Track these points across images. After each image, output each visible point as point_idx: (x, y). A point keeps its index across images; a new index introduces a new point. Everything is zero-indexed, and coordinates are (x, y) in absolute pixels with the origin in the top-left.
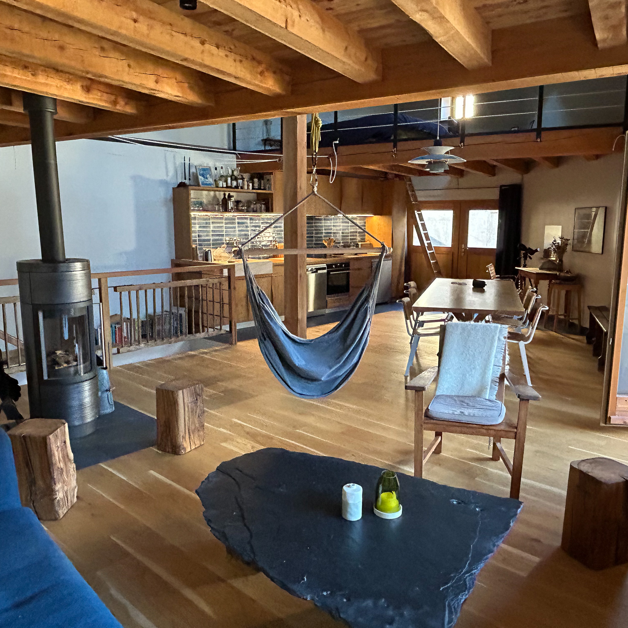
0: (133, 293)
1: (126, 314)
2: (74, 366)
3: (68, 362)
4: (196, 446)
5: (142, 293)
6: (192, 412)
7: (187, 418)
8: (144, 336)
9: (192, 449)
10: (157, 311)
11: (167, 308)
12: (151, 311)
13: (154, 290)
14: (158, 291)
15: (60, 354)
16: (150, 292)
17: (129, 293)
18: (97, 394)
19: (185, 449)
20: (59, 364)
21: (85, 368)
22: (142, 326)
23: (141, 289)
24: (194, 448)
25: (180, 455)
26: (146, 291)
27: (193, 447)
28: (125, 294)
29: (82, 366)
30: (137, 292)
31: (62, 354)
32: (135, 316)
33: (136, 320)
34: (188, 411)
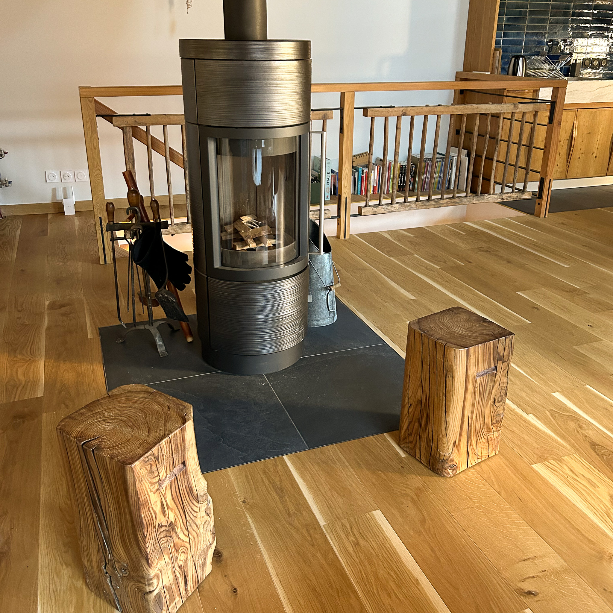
0: (392, 121)
1: (378, 153)
2: (269, 248)
3: (258, 240)
4: (479, 461)
5: (406, 121)
6: (482, 393)
7: (468, 406)
8: (401, 189)
9: (470, 465)
10: (426, 151)
11: (442, 149)
12: (416, 151)
13: (426, 117)
14: (432, 119)
15: (249, 222)
16: (419, 120)
17: (386, 119)
18: (306, 299)
19: (454, 467)
20: (243, 241)
21: (286, 253)
22: (401, 173)
23: (404, 114)
24: (474, 464)
25: (444, 477)
26: (412, 118)
27: (472, 462)
28: (379, 122)
29: (282, 249)
30: (398, 118)
31: (251, 223)
32: (390, 157)
33: (393, 163)
34: (474, 392)
